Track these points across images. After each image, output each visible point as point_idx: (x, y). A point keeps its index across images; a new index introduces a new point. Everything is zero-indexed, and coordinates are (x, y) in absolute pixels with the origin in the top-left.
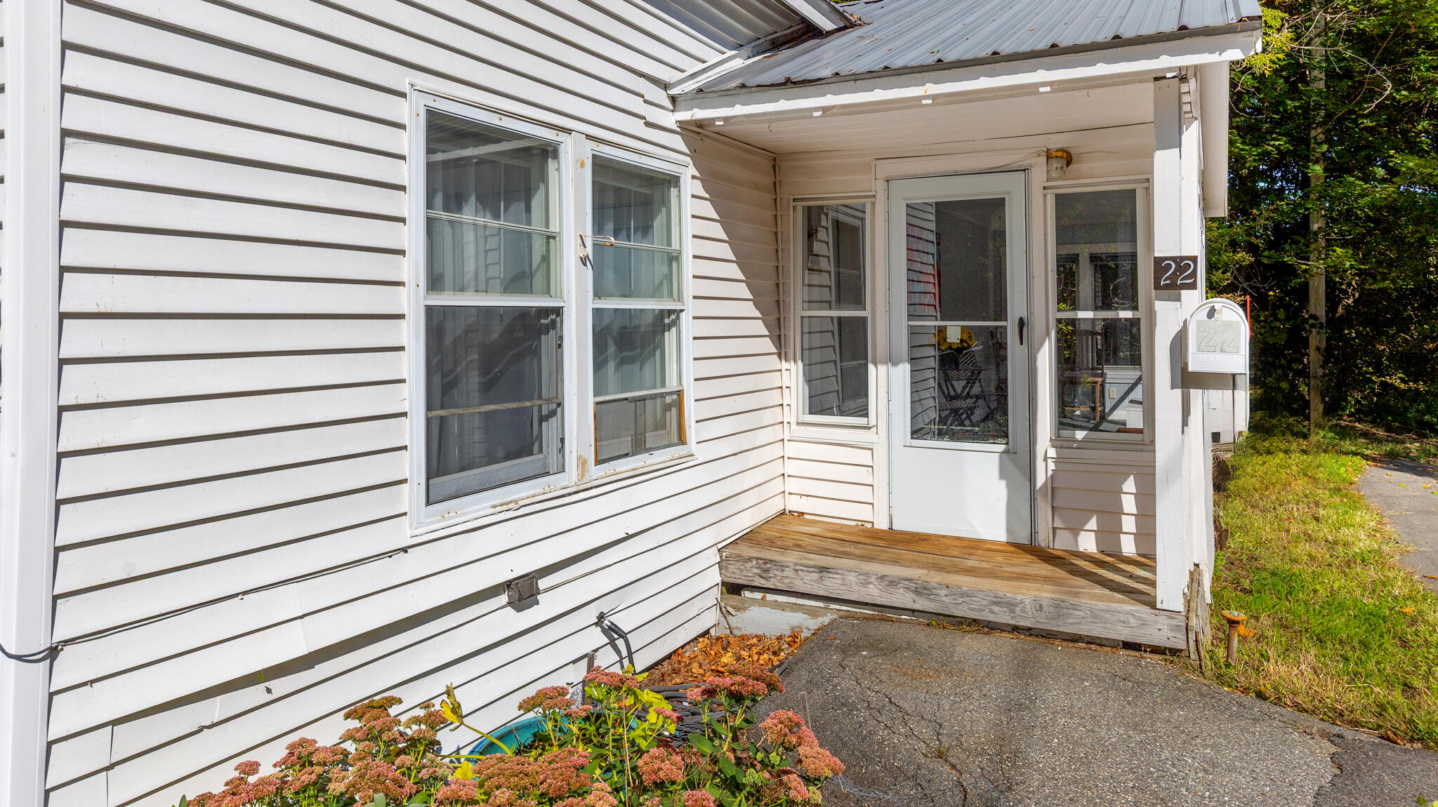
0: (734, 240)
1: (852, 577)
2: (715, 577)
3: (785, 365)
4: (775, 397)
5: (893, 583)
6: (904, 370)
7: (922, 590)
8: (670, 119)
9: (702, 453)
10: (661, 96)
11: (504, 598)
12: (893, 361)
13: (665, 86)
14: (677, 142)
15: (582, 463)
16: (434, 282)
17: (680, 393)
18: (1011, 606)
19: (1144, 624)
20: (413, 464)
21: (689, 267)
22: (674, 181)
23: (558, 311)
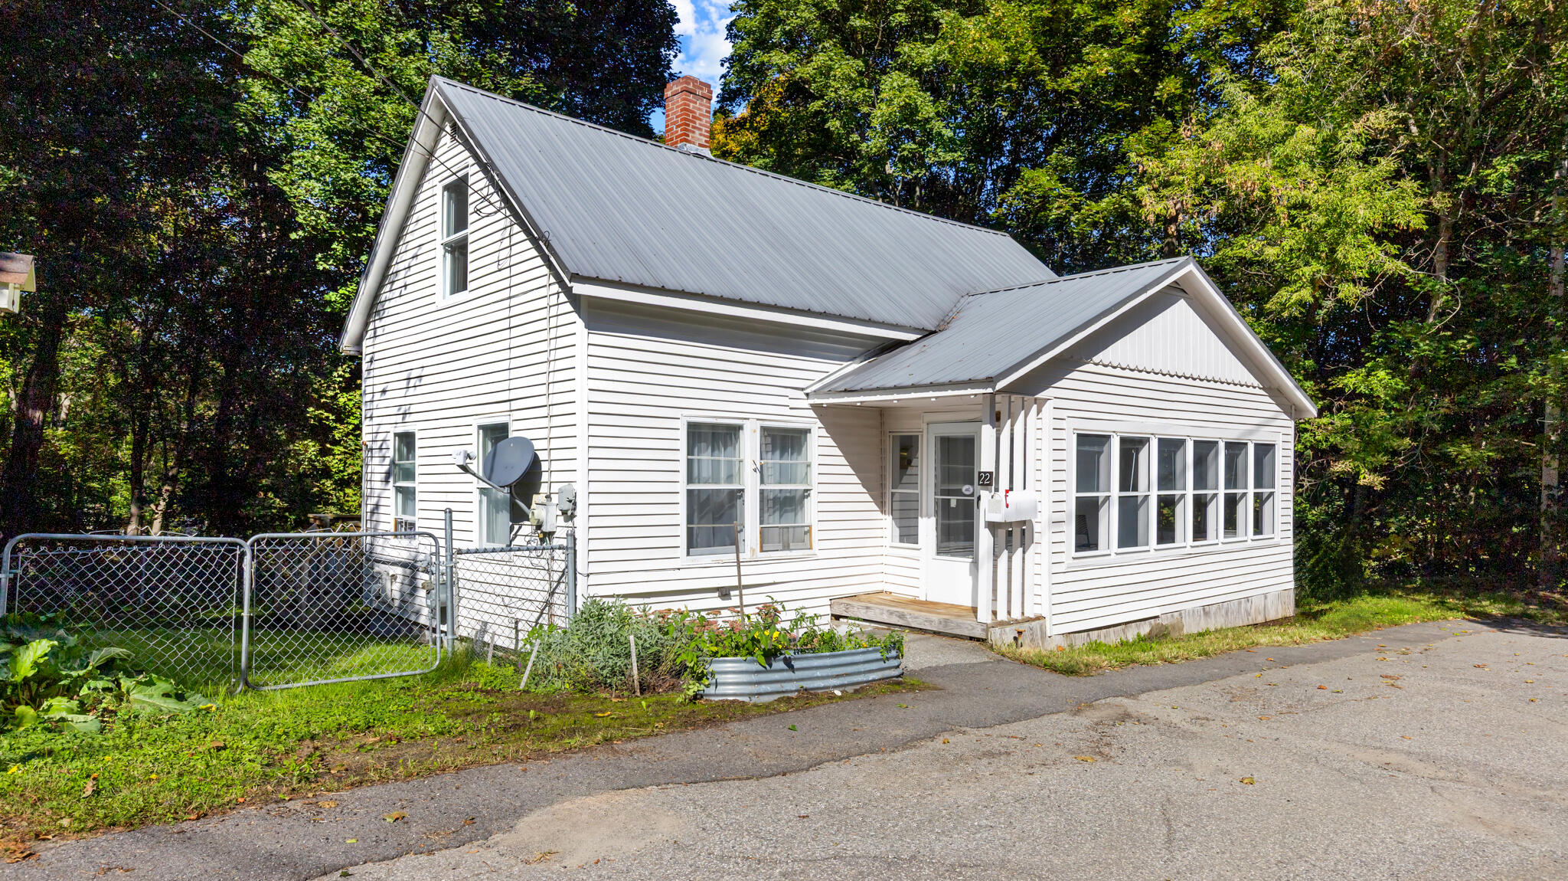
0: (846, 455)
1: (877, 611)
2: (827, 610)
3: (883, 516)
4: (878, 533)
5: (891, 613)
6: (933, 519)
7: (902, 616)
8: (806, 403)
9: (821, 554)
10: (801, 394)
11: (717, 594)
12: (928, 516)
13: (803, 389)
14: (811, 413)
15: (753, 551)
16: (690, 480)
17: (810, 527)
18: (931, 622)
19: (973, 628)
20: (683, 541)
21: (815, 469)
22: (808, 431)
23: (743, 490)
